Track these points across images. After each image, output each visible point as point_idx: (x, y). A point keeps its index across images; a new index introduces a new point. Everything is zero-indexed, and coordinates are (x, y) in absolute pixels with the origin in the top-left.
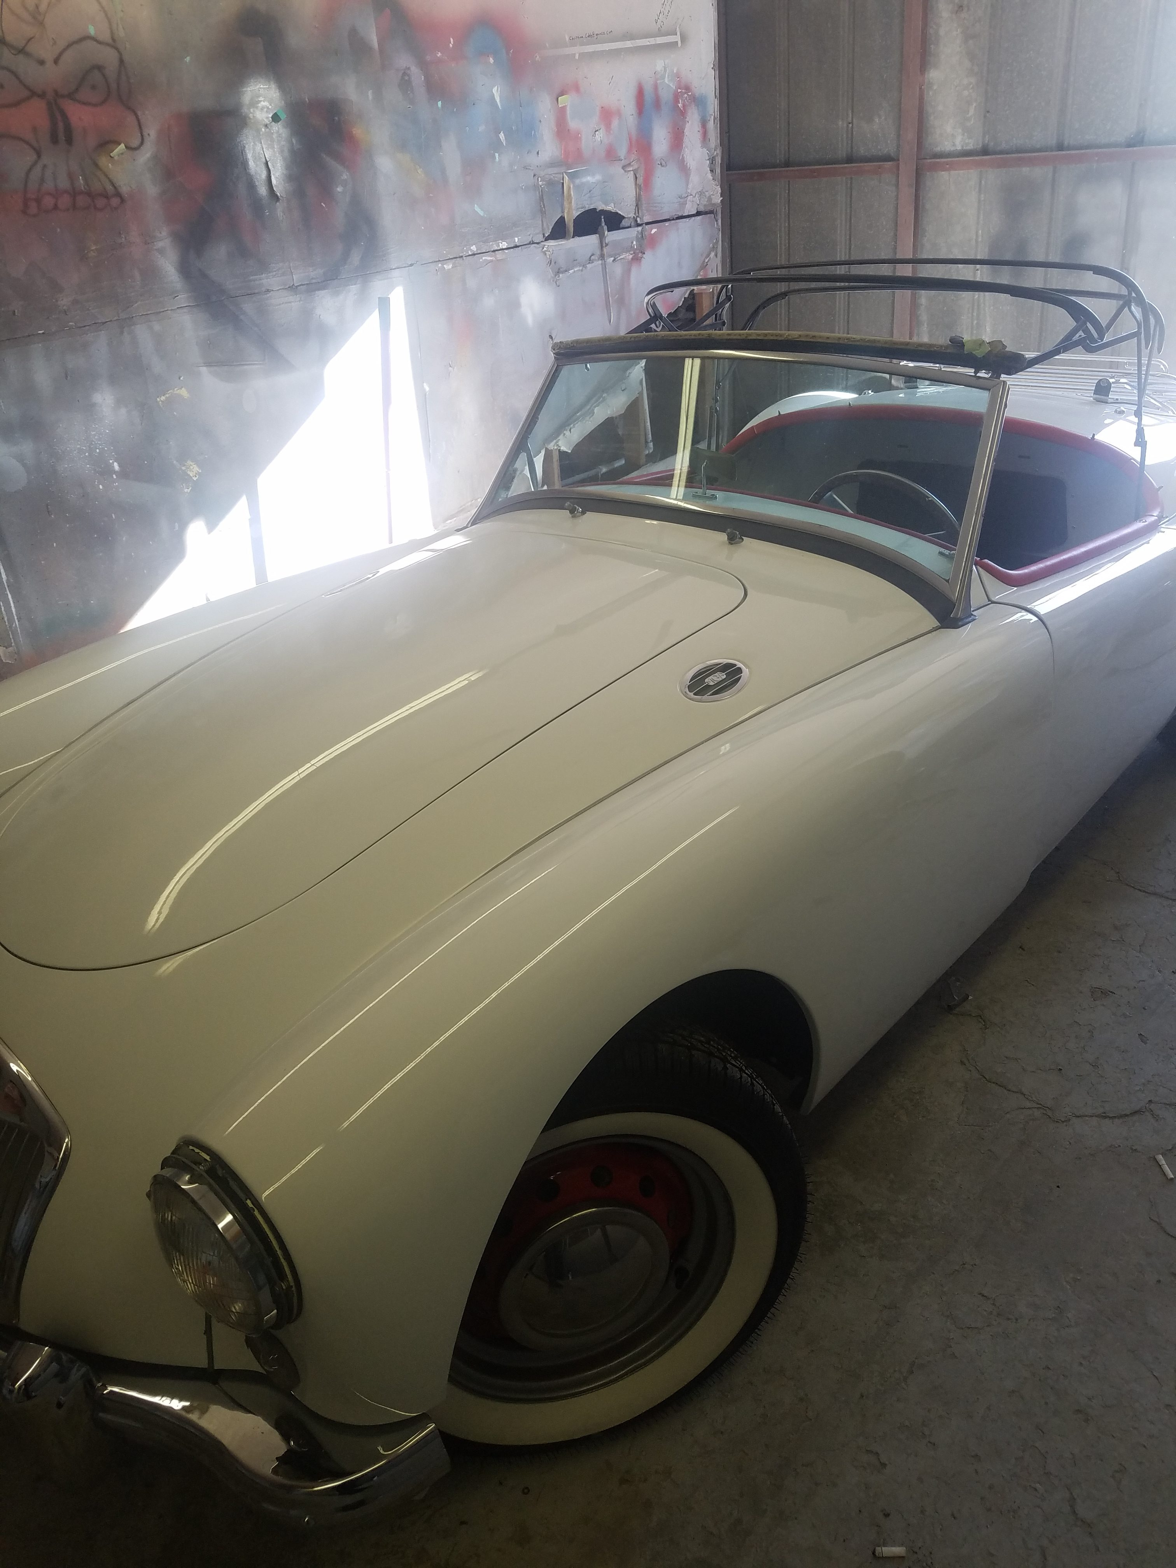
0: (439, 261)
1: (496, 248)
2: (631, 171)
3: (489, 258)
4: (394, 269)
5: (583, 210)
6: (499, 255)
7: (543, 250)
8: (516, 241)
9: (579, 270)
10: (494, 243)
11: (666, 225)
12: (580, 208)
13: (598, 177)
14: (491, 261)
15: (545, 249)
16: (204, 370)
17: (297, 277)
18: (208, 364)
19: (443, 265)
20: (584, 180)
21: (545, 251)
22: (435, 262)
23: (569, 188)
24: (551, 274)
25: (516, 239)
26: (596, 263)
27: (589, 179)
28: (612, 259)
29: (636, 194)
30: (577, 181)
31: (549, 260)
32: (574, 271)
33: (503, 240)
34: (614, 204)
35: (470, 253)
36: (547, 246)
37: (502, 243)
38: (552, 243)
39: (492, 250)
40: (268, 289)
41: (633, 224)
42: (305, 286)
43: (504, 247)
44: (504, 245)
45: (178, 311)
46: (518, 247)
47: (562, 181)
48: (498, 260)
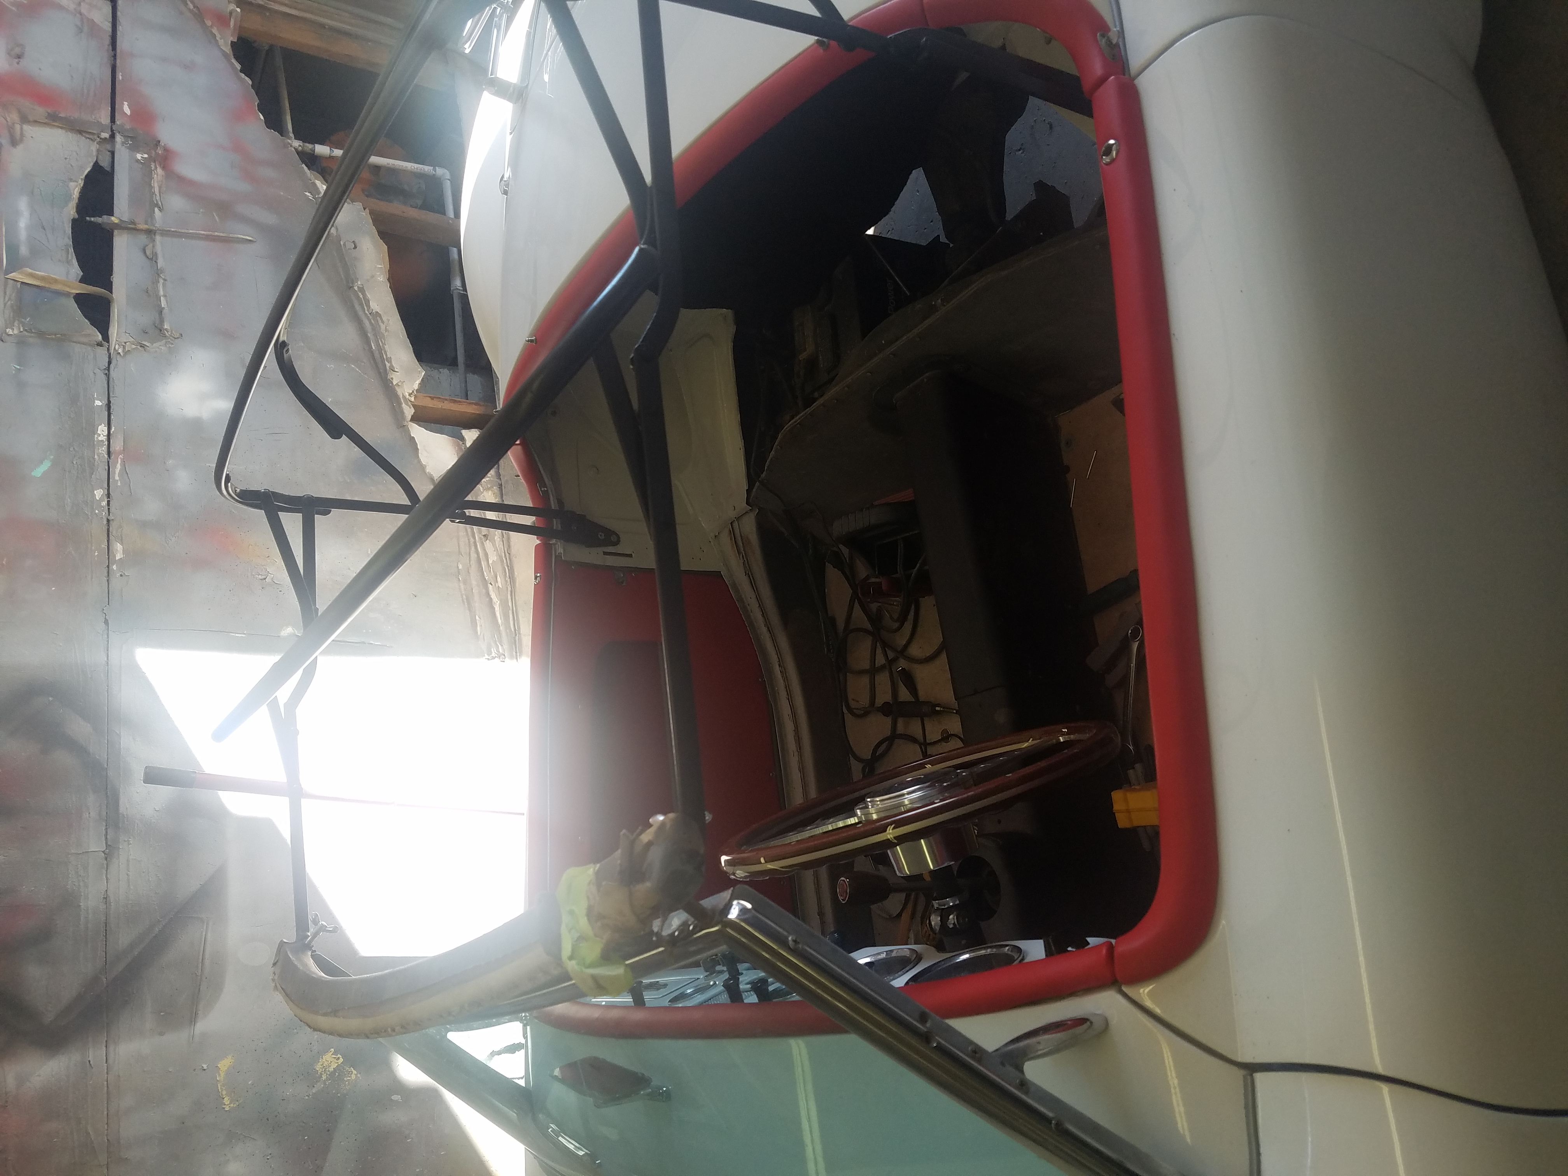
0: (108, 567)
1: (105, 448)
2: (22, 129)
3: (119, 466)
4: (108, 659)
5: (71, 250)
6: (117, 445)
7: (121, 354)
8: (100, 404)
9: (164, 285)
10: (96, 451)
11: (120, 77)
12: (68, 257)
13: (23, 205)
14: (123, 462)
15: (120, 351)
16: (201, 1026)
17: (95, 845)
18: (193, 1019)
19: (115, 562)
20: (23, 235)
21: (123, 351)
22: (108, 576)
23: (32, 275)
24: (159, 347)
25: (98, 403)
26: (159, 249)
27: (23, 223)
28: (156, 209)
29: (61, 128)
30: (24, 250)
31: (139, 347)
32: (165, 296)
33: (94, 432)
34: (71, 180)
35: (104, 503)
36: (117, 346)
37: (100, 435)
38: (114, 331)
39: (106, 456)
40: (104, 898)
41: (109, 147)
42: (108, 832)
43: (106, 433)
44: (102, 430)
45: (110, 1061)
46: (109, 402)
47: (19, 285)
48: (124, 450)
